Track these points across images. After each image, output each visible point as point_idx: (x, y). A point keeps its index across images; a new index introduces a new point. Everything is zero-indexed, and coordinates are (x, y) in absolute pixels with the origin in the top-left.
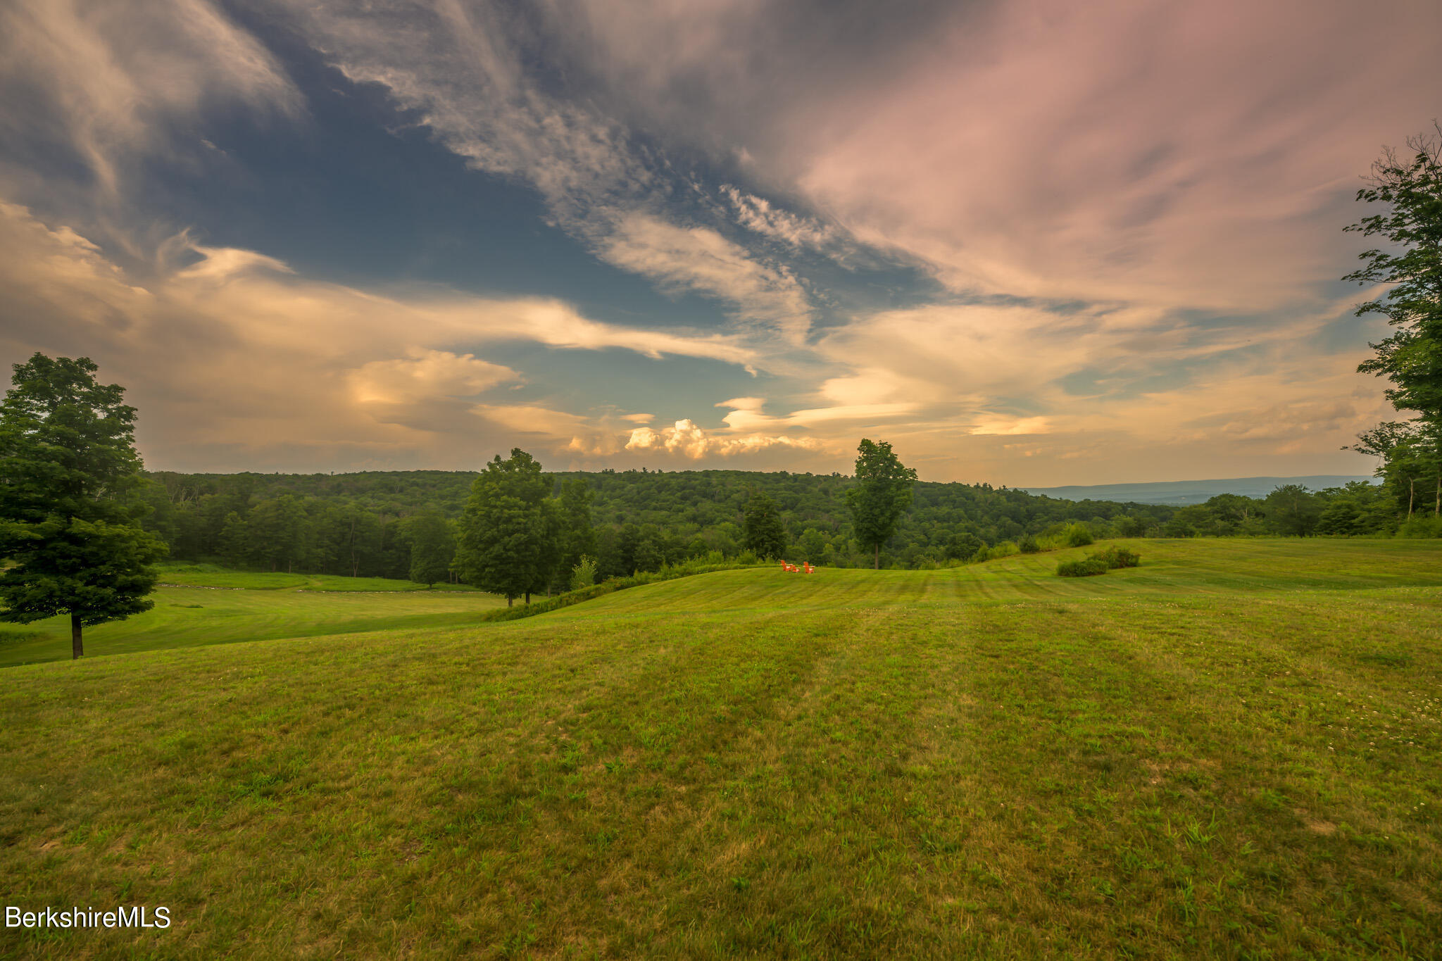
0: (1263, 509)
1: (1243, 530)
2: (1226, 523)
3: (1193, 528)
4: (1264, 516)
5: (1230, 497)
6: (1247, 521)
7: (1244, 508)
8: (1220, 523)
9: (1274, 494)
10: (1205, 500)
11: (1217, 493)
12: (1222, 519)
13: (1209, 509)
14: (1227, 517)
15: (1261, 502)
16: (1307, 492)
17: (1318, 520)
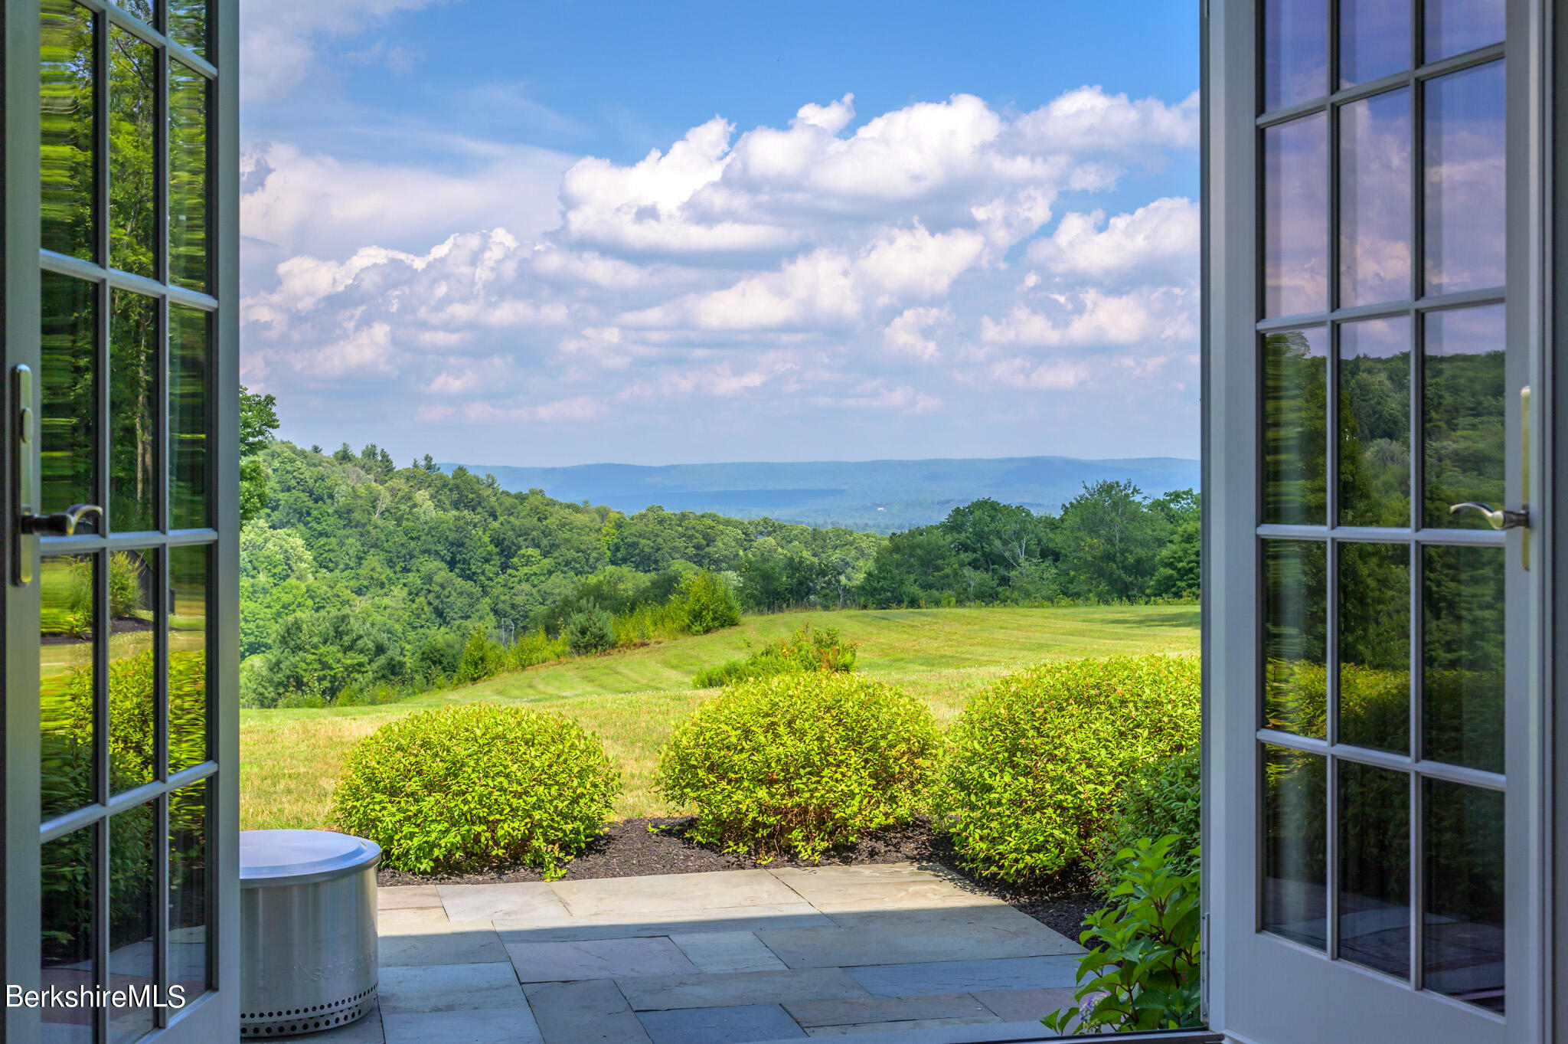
0: (1058, 540)
1: (1016, 594)
2: (986, 576)
3: (915, 590)
4: (1056, 557)
5: (991, 508)
6: (1027, 569)
7: (1019, 539)
8: (975, 577)
9: (1078, 506)
10: (943, 517)
11: (969, 493)
12: (975, 565)
13: (949, 538)
14: (990, 561)
15: (1052, 525)
16: (1137, 498)
17: (1154, 568)
